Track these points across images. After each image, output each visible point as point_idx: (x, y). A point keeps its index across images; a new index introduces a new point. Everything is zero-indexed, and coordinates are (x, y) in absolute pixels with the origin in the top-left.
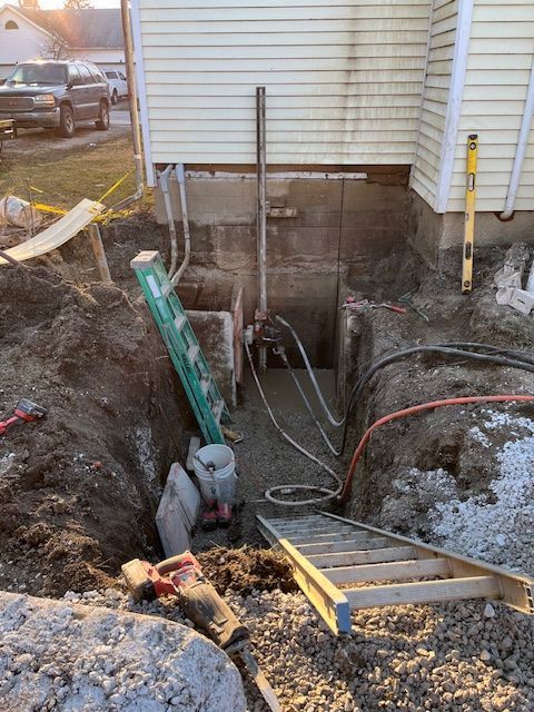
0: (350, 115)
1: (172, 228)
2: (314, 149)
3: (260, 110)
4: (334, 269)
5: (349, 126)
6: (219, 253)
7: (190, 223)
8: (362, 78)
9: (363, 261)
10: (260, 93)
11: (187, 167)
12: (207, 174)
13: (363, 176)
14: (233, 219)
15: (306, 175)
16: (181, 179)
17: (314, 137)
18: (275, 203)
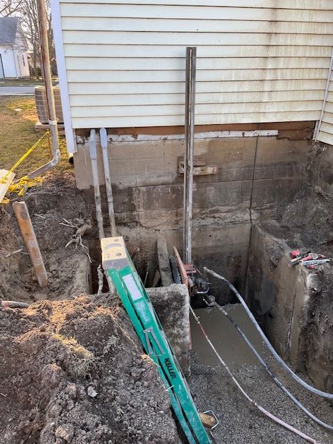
0: (269, 76)
1: (98, 194)
2: (234, 109)
3: (190, 71)
4: (247, 217)
5: (267, 87)
6: (141, 212)
7: (114, 187)
8: (280, 40)
9: (271, 207)
10: (191, 53)
11: (110, 131)
12: (130, 138)
13: (275, 132)
14: (154, 180)
15: (225, 134)
16: (104, 144)
17: (234, 98)
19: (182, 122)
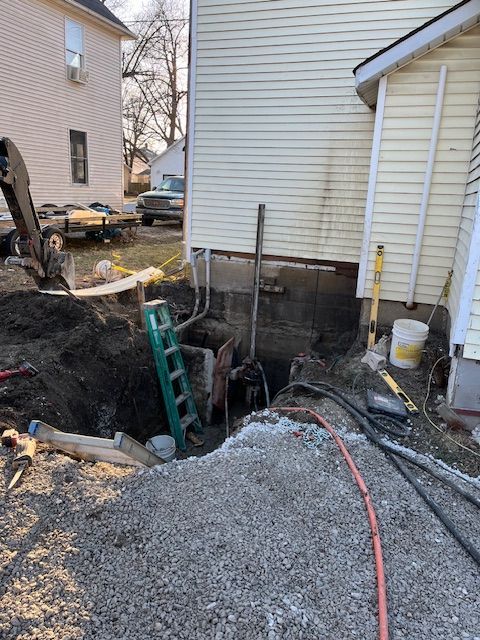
0: (325, 226)
1: (197, 291)
2: (298, 247)
3: (261, 219)
4: (309, 334)
5: (324, 234)
6: (228, 311)
7: (211, 289)
8: (333, 202)
9: (331, 331)
10: (261, 208)
11: (213, 251)
12: (226, 258)
13: (333, 269)
14: (240, 290)
15: (292, 265)
16: (207, 259)
17: (298, 239)
18: (267, 281)
19: (253, 250)
